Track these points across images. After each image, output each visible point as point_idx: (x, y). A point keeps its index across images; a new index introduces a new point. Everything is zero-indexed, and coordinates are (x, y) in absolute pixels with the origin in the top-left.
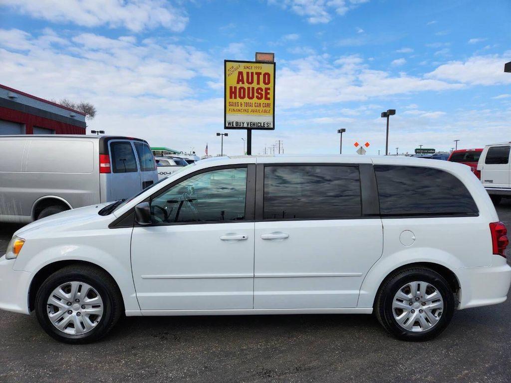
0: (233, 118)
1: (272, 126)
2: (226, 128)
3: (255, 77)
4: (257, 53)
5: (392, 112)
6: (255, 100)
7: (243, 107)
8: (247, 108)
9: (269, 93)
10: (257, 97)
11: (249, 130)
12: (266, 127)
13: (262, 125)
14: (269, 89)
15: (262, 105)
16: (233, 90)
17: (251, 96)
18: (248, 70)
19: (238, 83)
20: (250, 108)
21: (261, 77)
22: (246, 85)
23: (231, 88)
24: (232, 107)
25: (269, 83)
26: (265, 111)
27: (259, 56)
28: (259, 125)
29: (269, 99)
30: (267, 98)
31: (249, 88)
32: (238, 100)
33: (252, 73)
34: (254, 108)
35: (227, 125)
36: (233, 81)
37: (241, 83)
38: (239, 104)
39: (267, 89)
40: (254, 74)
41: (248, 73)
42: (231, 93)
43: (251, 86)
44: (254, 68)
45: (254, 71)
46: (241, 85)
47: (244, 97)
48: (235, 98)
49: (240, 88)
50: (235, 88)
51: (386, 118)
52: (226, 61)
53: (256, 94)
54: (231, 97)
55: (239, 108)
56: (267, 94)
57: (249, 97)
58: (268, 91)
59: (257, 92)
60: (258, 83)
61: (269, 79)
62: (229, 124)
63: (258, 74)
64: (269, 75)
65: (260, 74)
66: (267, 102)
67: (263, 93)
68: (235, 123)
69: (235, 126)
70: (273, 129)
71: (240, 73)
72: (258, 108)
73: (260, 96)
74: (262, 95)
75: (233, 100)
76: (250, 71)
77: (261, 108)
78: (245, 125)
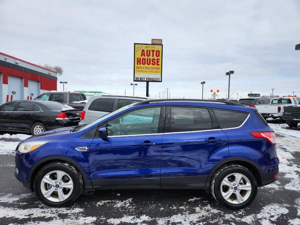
0: (138, 75)
1: (160, 80)
2: (134, 81)
3: (151, 53)
4: (152, 39)
5: (232, 72)
6: (151, 65)
7: (144, 70)
8: (146, 70)
9: (159, 62)
10: (152, 64)
11: (147, 82)
12: (157, 81)
13: (155, 80)
14: (159, 59)
15: (155, 68)
16: (139, 60)
17: (149, 63)
18: (147, 49)
19: (142, 56)
20: (148, 70)
21: (155, 53)
22: (146, 57)
23: (138, 59)
24: (138, 70)
25: (159, 56)
26: (156, 72)
27: (153, 41)
28: (153, 79)
29: (159, 65)
30: (158, 65)
31: (148, 59)
32: (142, 65)
33: (150, 51)
34: (150, 70)
35: (135, 79)
36: (139, 55)
37: (143, 56)
38: (142, 68)
39: (158, 59)
40: (151, 51)
41: (147, 51)
42: (138, 61)
43: (149, 58)
44: (151, 48)
45: (151, 49)
46: (143, 57)
47: (145, 64)
48: (140, 64)
49: (143, 59)
50: (140, 59)
51: (228, 76)
52: (135, 44)
53: (151, 62)
54: (138, 64)
55: (142, 70)
56: (158, 62)
57: (148, 64)
58: (159, 60)
59: (152, 61)
60: (153, 56)
61: (159, 53)
62: (136, 79)
63: (153, 51)
64: (159, 52)
65: (154, 51)
66: (158, 66)
67: (156, 61)
68: (139, 78)
69: (139, 80)
70: (161, 81)
71: (143, 51)
72: (152, 70)
73: (154, 63)
74: (155, 62)
75: (139, 65)
76: (148, 49)
77: (155, 70)
78: (145, 80)
